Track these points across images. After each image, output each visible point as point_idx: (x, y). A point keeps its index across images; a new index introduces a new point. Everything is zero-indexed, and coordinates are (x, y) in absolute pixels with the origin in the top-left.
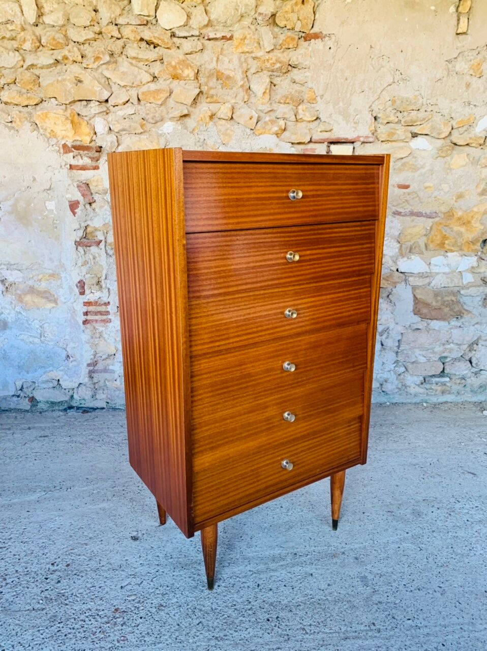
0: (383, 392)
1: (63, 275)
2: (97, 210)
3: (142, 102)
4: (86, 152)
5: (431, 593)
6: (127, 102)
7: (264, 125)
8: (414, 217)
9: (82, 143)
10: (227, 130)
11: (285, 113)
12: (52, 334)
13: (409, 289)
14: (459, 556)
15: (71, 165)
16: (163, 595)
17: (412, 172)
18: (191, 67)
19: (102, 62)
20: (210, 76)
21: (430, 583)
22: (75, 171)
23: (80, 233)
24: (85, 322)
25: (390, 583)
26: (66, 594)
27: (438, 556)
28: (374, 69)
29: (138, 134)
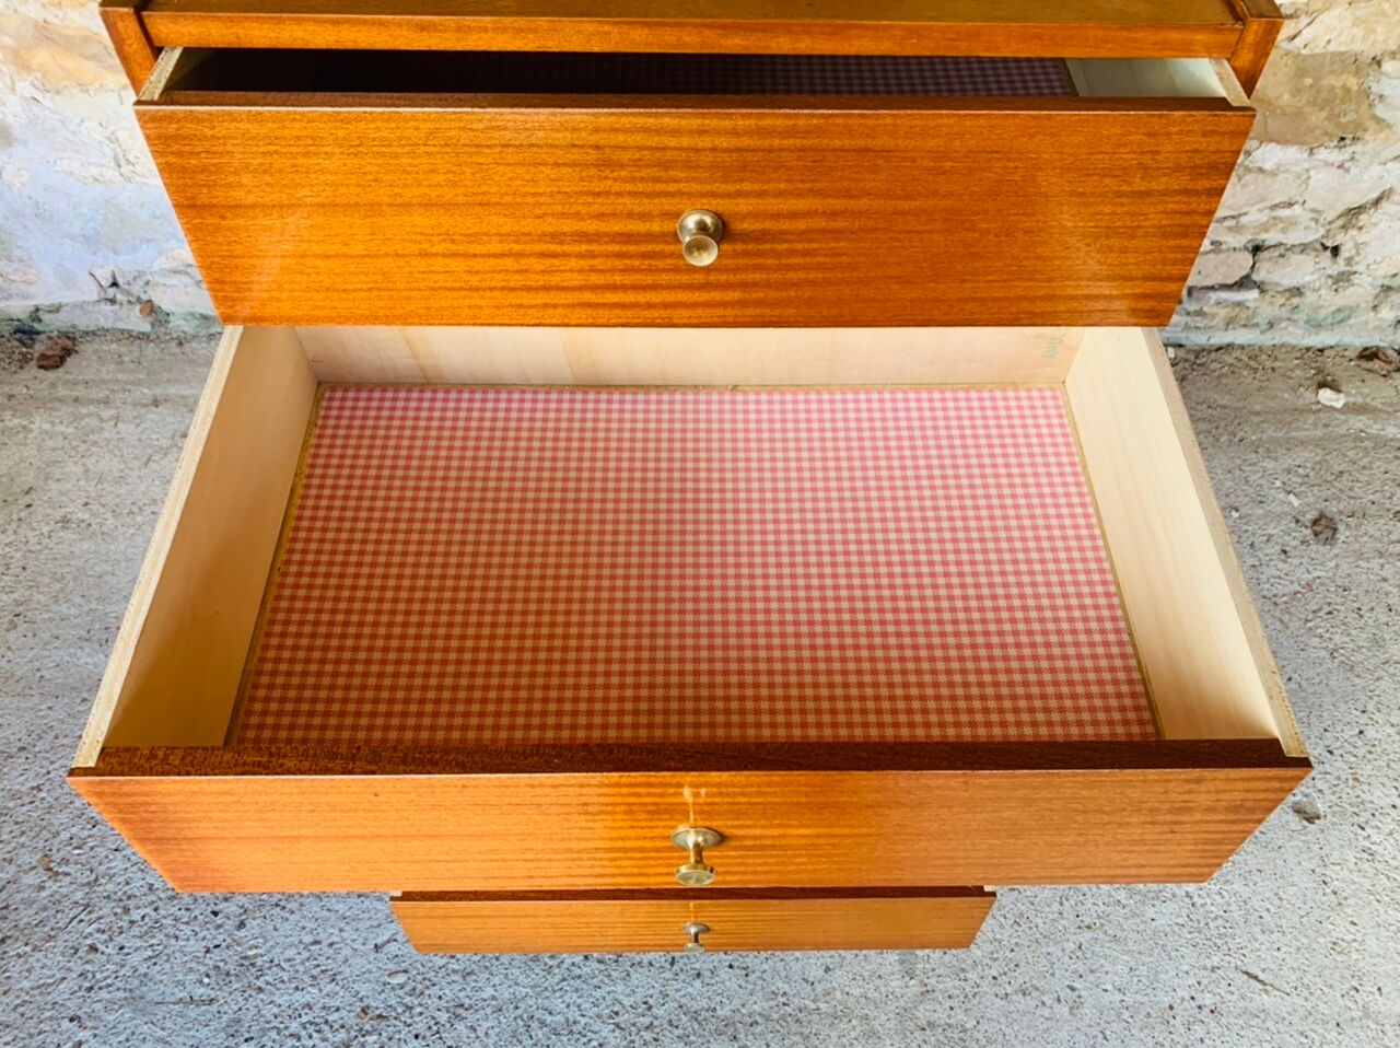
5: (1048, 1003)
14: (1137, 898)
16: (467, 974)
21: (1053, 975)
25: (963, 970)
26: (259, 962)
27: (1089, 895)
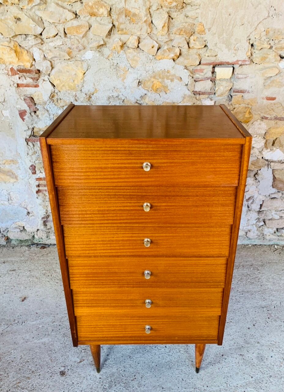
0: (247, 237)
1: (19, 161)
2: (40, 116)
3: (68, 35)
4: (28, 74)
6: (57, 35)
7: (163, 53)
8: (277, 121)
9: (25, 67)
10: (134, 56)
11: (179, 43)
12: (16, 198)
13: (270, 171)
15: (18, 84)
17: (278, 87)
18: (105, 7)
19: (34, 4)
20: (120, 14)
22: (21, 88)
23: (29, 133)
24: (38, 192)
28: (253, 5)
29: (67, 60)
